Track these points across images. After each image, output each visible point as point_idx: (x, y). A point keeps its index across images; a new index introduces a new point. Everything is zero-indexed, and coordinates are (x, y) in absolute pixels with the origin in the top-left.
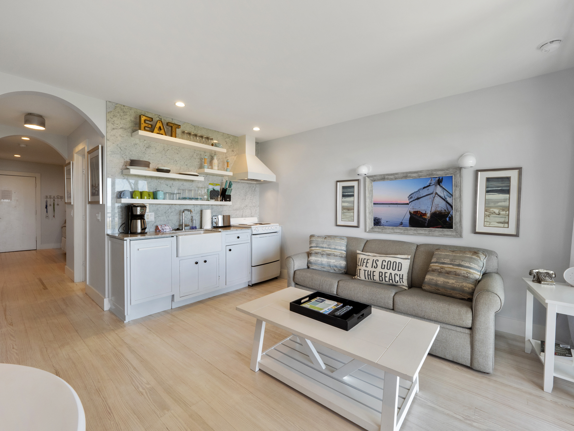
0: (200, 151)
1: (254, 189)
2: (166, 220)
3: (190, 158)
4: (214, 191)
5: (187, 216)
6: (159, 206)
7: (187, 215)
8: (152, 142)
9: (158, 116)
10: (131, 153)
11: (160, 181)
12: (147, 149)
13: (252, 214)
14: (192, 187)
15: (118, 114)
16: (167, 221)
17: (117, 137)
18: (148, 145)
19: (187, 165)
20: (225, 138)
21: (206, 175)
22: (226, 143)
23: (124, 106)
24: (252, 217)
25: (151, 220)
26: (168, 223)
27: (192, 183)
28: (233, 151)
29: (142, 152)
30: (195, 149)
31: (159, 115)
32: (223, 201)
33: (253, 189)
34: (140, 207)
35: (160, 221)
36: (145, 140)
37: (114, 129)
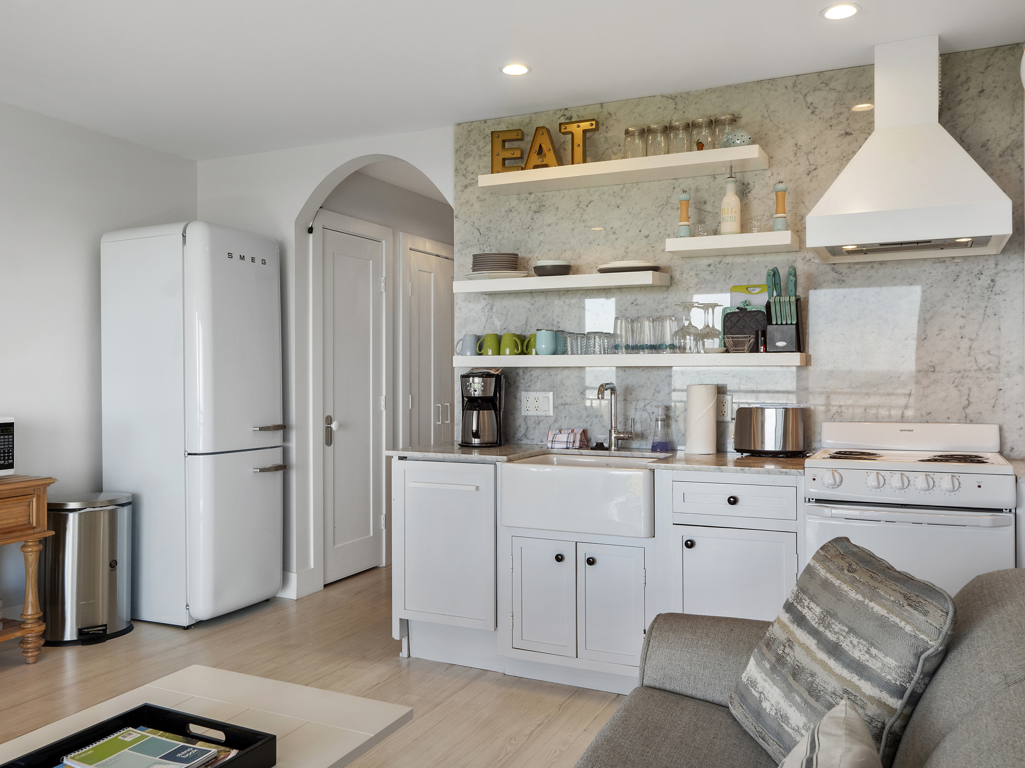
0: (694, 178)
1: (985, 281)
2: (584, 416)
3: (659, 209)
4: (741, 315)
5: (648, 407)
6: (566, 373)
7: (647, 402)
8: (546, 193)
9: (562, 113)
10: (500, 237)
11: (567, 301)
12: (537, 215)
13: (968, 411)
14: (667, 307)
15: (474, 148)
16: (587, 420)
17: (472, 205)
18: (538, 204)
19: (647, 237)
20: (804, 92)
21: (718, 259)
22: (813, 113)
23: (485, 122)
24: (971, 422)
25: (543, 414)
26: (589, 423)
27: (665, 295)
28: (847, 134)
29: (524, 227)
30: (673, 175)
31: (566, 109)
32: (757, 351)
33: (978, 283)
34: (479, 376)
35: (567, 419)
36: (530, 194)
37: (466, 187)
